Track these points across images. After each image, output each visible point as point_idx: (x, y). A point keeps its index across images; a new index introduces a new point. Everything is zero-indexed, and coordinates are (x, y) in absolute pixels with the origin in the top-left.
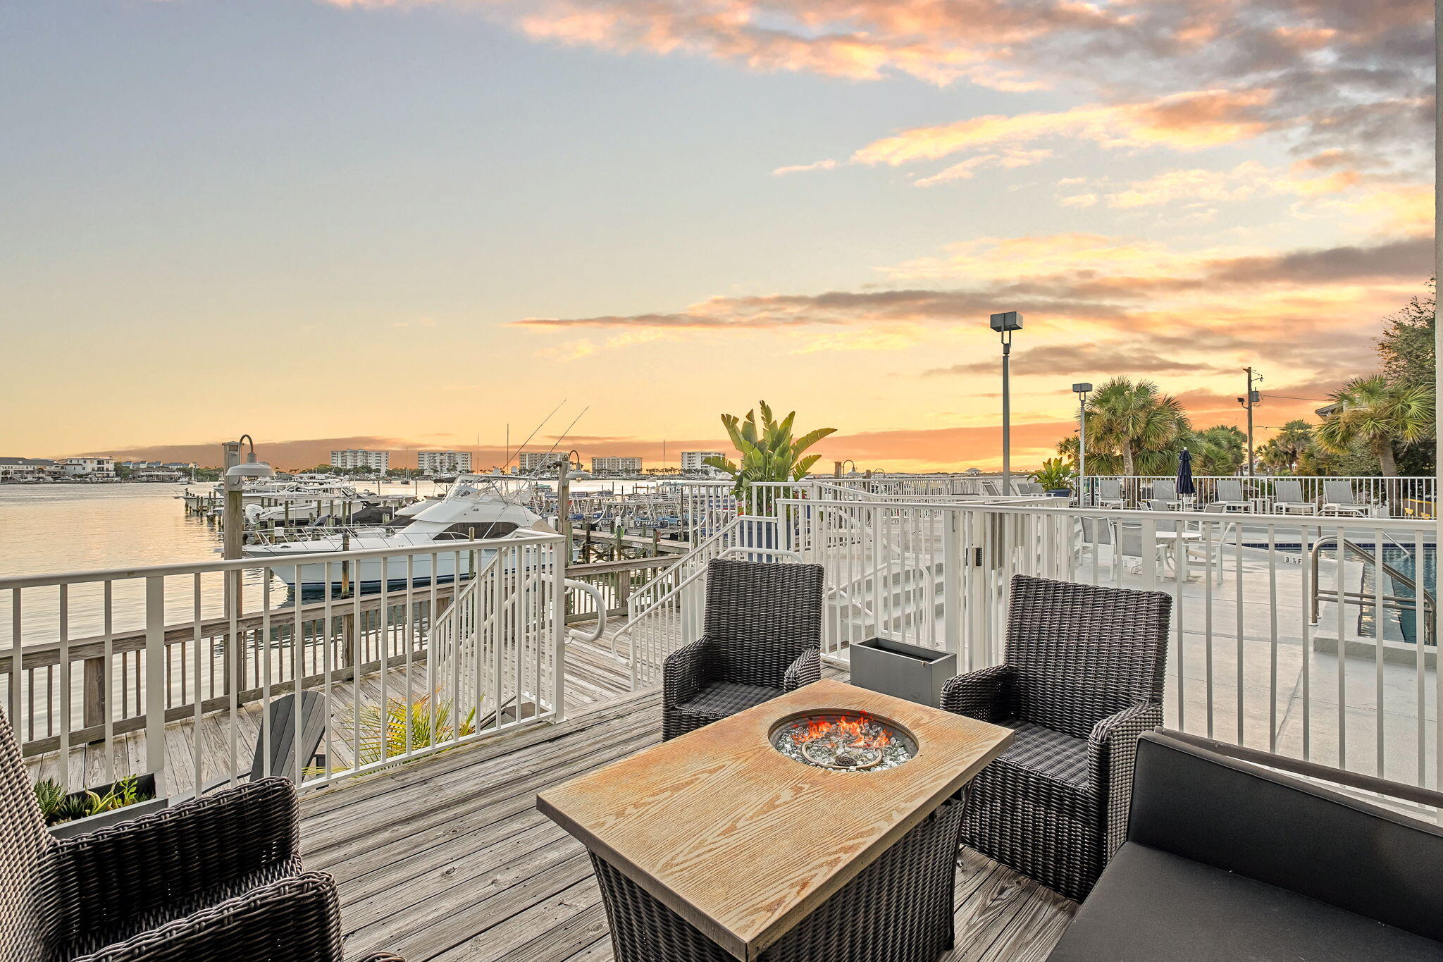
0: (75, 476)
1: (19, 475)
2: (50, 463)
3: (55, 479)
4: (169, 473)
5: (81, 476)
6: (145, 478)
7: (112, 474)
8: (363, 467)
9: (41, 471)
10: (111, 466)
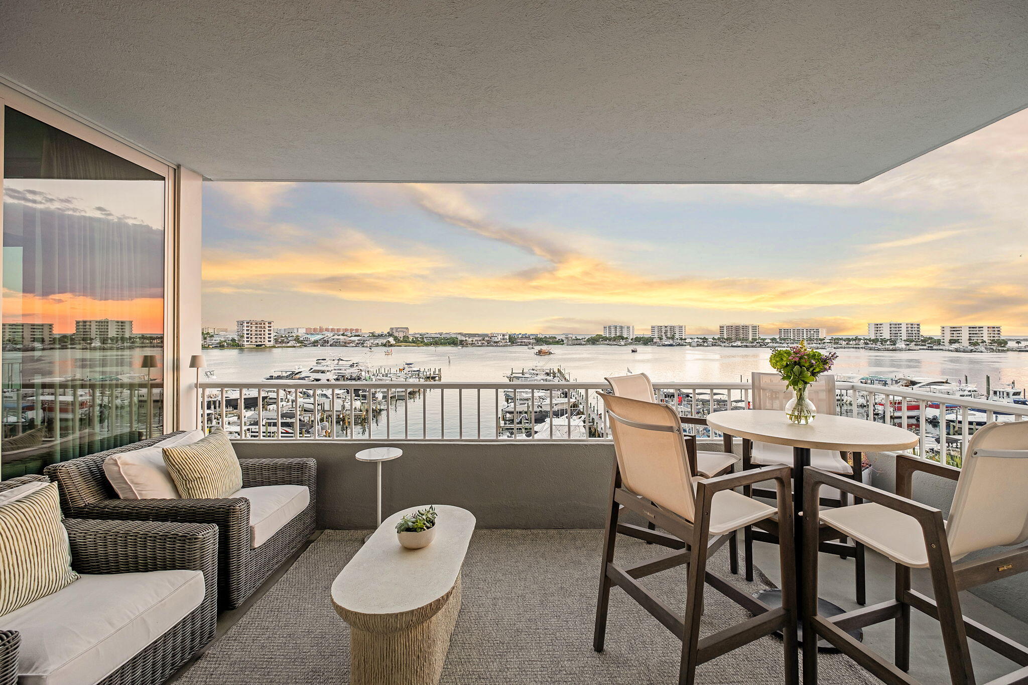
0: (495, 342)
1: (476, 342)
2: (487, 335)
3: (488, 343)
4: (529, 341)
5: (496, 342)
6: (519, 343)
7: (508, 341)
8: (619, 336)
9: (483, 340)
10: (507, 337)
